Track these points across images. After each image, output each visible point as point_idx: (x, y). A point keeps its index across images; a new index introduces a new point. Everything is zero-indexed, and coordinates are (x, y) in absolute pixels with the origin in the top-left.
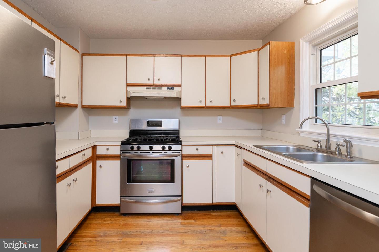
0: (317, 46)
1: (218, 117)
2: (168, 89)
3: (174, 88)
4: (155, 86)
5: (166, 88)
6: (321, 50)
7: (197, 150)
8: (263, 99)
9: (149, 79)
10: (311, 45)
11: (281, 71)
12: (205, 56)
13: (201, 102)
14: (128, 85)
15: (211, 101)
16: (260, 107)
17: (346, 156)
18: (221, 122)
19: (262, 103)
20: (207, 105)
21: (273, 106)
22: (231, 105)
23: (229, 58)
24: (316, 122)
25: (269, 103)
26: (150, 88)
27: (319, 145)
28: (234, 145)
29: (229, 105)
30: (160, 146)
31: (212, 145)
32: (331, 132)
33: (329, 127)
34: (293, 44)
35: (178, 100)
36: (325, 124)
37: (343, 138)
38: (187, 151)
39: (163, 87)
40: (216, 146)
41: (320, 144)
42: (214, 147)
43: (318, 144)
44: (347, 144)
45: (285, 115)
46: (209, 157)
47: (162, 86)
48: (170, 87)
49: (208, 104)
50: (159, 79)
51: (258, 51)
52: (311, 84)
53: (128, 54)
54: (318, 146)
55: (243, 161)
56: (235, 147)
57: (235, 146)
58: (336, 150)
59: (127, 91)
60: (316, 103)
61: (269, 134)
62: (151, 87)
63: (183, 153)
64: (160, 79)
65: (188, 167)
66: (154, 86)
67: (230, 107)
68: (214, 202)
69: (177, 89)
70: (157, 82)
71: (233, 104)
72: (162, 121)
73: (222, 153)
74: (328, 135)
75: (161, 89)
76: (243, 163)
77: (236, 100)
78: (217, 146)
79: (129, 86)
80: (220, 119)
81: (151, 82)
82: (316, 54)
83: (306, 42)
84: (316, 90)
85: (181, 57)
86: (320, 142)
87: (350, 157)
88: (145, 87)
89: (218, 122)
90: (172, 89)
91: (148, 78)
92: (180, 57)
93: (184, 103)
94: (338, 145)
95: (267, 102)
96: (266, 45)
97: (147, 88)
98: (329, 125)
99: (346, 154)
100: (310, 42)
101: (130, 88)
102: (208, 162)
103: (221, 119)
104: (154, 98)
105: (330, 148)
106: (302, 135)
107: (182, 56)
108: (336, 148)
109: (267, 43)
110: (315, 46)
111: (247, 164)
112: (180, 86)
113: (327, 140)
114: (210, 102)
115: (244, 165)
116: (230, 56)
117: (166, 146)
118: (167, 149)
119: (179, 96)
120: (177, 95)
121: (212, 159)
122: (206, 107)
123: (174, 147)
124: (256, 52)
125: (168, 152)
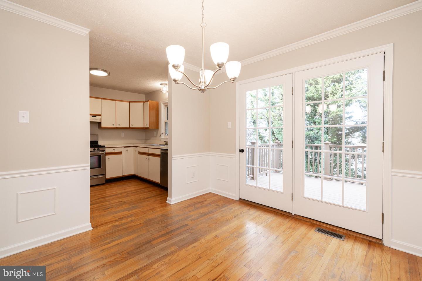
1: (122, 133)
2: (92, 116)
7: (114, 149)
8: (146, 125)
11: (153, 113)
12: (116, 101)
13: (113, 125)
16: (145, 128)
18: (123, 136)
19: (146, 126)
21: (150, 128)
24: (166, 135)
31: (122, 147)
34: (158, 102)
35: (99, 124)
38: (107, 151)
46: (120, 153)
48: (94, 116)
51: (144, 102)
52: (164, 120)
57: (134, 146)
60: (166, 127)
65: (109, 159)
67: (130, 128)
68: (123, 175)
69: (98, 117)
71: (131, 127)
73: (127, 150)
76: (138, 153)
77: (133, 124)
78: (124, 147)
83: (162, 103)
84: (166, 122)
85: (101, 99)
90: (96, 117)
93: (103, 125)
95: (148, 126)
96: (147, 101)
100: (164, 104)
102: (120, 156)
110: (165, 106)
111: (140, 153)
112: (100, 115)
114: (119, 125)
115: (138, 154)
116: (130, 102)
117: (96, 149)
118: (96, 150)
119: (100, 122)
120: (99, 121)
121: (122, 154)
122: (117, 128)
123: (101, 149)
124: (143, 103)
125: (97, 152)
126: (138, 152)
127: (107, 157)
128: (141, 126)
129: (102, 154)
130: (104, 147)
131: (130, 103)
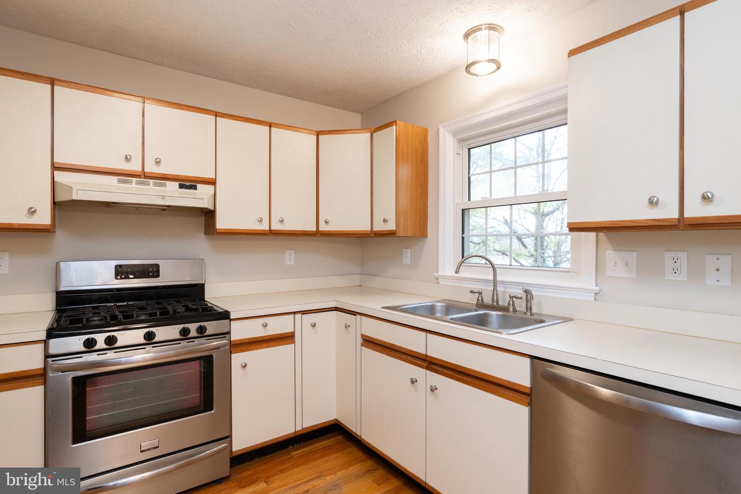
0: (464, 142)
1: (287, 252)
2: (181, 186)
3: (199, 186)
4: (145, 178)
5: (177, 184)
6: (469, 150)
7: (265, 326)
8: (384, 221)
9: (127, 159)
10: (457, 139)
11: (410, 173)
13: (260, 221)
14: (55, 167)
15: (282, 221)
16: (375, 234)
17: (525, 313)
18: (292, 263)
19: (379, 227)
20: (273, 228)
22: (320, 229)
23: (316, 136)
25: (395, 229)
26: (131, 182)
27: (480, 298)
28: (334, 309)
29: (315, 229)
30: (174, 328)
31: (294, 313)
32: (499, 279)
33: (497, 269)
34: (425, 131)
35: (209, 215)
36: (490, 266)
37: (522, 287)
38: (239, 332)
39: (168, 183)
40: (302, 313)
41: (482, 297)
42: (298, 316)
43: (478, 297)
44: (527, 295)
45: (409, 249)
46: (288, 338)
47: (165, 178)
48: (189, 184)
49: (276, 226)
50: (158, 162)
51: (372, 132)
52: (456, 202)
53: (58, 80)
54: (478, 299)
55: (362, 337)
56: (335, 312)
57: (336, 309)
58: (509, 304)
59: (53, 182)
60: (463, 233)
61: (377, 282)
62: (134, 180)
63: (232, 339)
64: (162, 163)
65: (245, 366)
66: (144, 176)
67: (317, 234)
68: (299, 428)
69: (204, 190)
70: (150, 168)
71: (323, 227)
72: (157, 266)
73: (314, 325)
74: (495, 282)
75: (164, 185)
76: (360, 340)
77: (330, 220)
79: (59, 170)
80: (290, 257)
81: (135, 166)
82: (461, 153)
83: (449, 132)
84: (463, 210)
85: (216, 117)
86: (481, 293)
87: (531, 314)
88: (115, 178)
89: (286, 264)
90: (195, 188)
91: (126, 156)
92: (213, 115)
93: (222, 222)
94: (511, 297)
95: (391, 226)
96: (383, 127)
97: (120, 181)
98: (496, 266)
99: (526, 310)
100: (455, 133)
101: (60, 177)
102: (287, 349)
103: (293, 256)
104: (134, 207)
105: (497, 302)
106: (442, 282)
107: (217, 115)
108: (509, 301)
109: (392, 122)
110: (461, 141)
111: (369, 342)
112: (212, 182)
113: (494, 289)
114: (279, 222)
115: (362, 345)
116: (318, 134)
117: (193, 327)
118: (193, 333)
119: (211, 208)
120: (206, 204)
121: (294, 342)
122: (272, 233)
123: (212, 327)
124: (369, 134)
125: (197, 341)
126: (363, 336)
127: (237, 359)
128: (362, 225)
129: (218, 348)
130: (225, 315)
131: (320, 137)
